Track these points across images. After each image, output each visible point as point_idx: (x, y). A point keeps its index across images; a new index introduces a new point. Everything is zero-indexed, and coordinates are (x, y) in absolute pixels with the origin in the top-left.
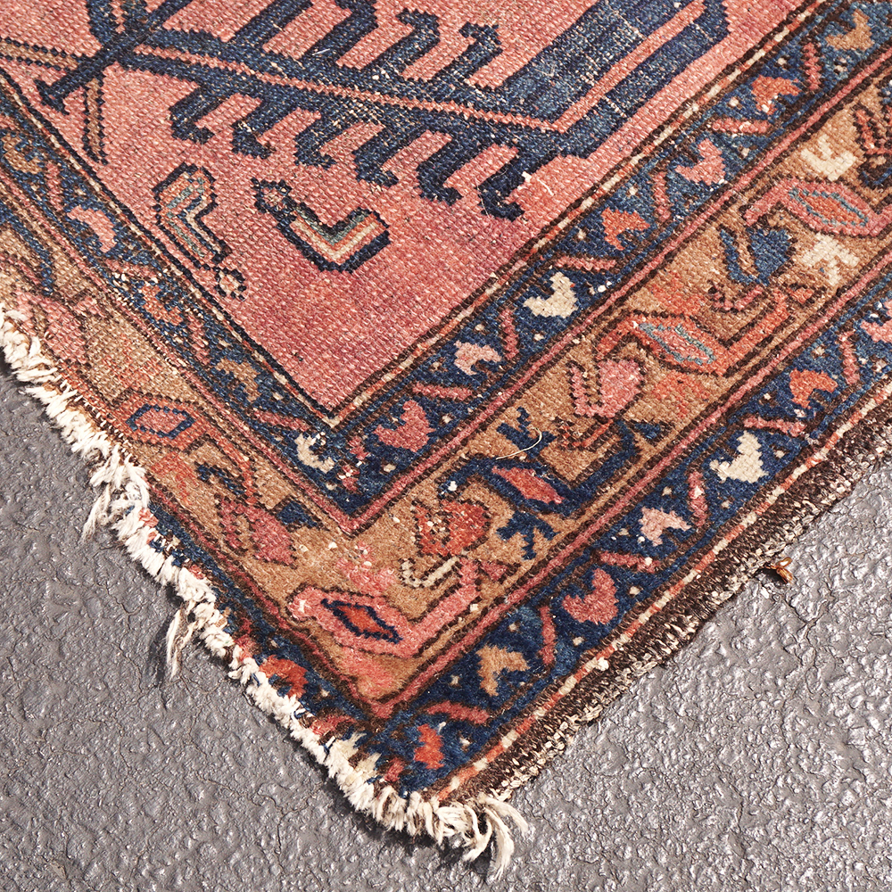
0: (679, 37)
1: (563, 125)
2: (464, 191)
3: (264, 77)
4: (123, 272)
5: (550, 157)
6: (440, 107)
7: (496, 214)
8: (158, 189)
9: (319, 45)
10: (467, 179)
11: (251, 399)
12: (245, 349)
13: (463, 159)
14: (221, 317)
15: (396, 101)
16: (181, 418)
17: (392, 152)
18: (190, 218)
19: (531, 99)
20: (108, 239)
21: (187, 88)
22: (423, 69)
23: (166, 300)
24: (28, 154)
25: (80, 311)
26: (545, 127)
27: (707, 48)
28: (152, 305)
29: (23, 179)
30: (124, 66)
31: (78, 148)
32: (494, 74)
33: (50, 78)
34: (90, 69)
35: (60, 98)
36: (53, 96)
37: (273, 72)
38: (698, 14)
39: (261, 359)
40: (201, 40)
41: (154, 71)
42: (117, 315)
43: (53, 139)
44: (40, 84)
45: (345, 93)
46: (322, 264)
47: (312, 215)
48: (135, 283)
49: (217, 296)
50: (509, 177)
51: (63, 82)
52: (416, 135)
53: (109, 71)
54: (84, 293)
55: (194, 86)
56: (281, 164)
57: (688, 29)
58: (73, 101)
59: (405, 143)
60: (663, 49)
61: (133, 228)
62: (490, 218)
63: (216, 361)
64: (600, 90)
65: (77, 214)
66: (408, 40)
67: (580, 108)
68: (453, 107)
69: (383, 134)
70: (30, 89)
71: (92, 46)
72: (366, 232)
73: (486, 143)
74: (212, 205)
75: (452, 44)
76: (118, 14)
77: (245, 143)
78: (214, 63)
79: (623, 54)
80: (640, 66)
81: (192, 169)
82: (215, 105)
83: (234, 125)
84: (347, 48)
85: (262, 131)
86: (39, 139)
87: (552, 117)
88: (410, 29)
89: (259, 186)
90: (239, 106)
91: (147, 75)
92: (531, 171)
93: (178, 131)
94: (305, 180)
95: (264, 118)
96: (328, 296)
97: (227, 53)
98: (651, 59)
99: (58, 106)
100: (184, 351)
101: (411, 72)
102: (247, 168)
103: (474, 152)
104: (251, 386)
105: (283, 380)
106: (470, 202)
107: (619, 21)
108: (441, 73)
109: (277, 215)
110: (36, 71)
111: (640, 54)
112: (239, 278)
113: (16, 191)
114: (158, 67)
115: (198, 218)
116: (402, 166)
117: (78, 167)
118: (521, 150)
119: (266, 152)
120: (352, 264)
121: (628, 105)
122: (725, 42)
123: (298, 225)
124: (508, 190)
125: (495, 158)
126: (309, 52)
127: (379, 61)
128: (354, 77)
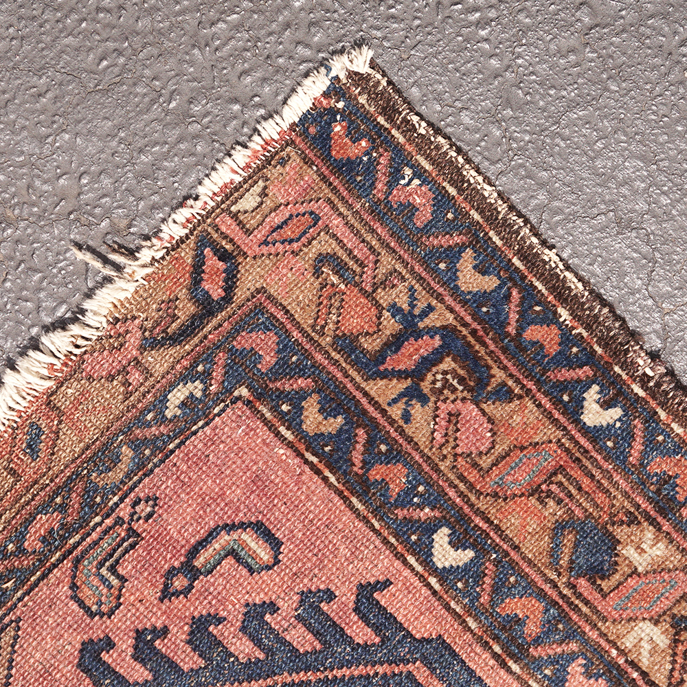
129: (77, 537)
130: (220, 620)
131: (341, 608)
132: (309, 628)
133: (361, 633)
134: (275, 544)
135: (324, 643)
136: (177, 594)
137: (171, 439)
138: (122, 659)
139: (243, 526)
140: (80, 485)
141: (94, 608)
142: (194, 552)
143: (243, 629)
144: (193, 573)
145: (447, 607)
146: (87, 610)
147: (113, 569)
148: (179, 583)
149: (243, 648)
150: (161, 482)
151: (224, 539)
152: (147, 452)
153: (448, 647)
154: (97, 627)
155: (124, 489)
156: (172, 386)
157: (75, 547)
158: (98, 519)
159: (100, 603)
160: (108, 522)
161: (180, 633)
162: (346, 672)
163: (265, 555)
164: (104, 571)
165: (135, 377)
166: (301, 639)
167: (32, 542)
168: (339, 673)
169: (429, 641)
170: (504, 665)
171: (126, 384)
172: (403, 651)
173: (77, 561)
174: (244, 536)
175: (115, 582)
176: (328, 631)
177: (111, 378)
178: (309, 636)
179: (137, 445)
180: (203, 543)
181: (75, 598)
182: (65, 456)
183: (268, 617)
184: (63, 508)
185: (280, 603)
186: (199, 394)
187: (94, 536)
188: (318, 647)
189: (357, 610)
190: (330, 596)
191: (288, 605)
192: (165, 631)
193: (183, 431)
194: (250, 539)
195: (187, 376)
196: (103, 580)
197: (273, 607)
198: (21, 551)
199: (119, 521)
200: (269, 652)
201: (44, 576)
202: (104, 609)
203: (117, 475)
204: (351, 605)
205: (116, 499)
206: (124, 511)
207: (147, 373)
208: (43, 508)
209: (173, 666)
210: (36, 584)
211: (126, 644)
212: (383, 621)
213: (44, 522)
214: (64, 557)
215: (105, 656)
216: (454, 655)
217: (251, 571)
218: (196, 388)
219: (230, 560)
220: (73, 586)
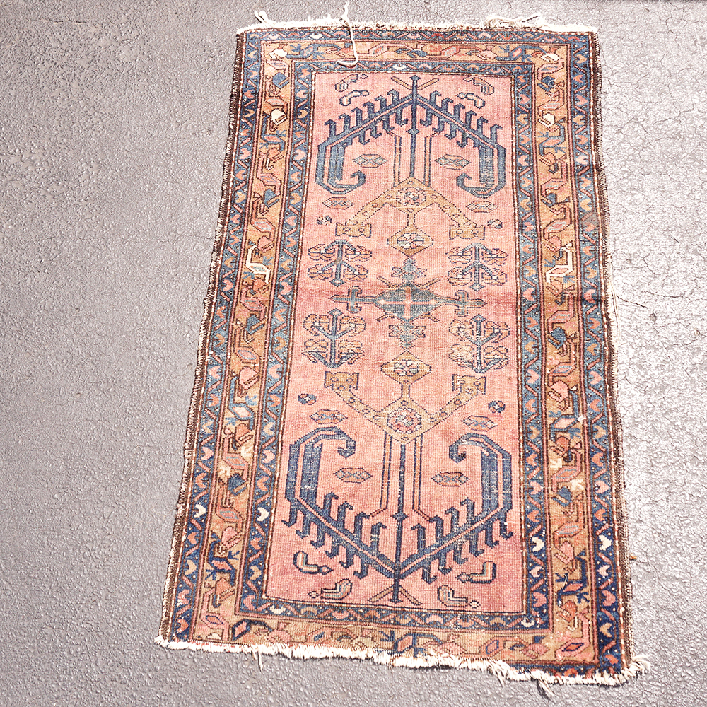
0: (503, 465)
1: (501, 506)
2: (498, 539)
3: (433, 553)
4: (451, 624)
5: (506, 515)
6: (475, 526)
7: (509, 537)
8: (438, 599)
9: (436, 536)
10: (496, 536)
11: (504, 624)
12: (492, 616)
13: (491, 533)
14: (480, 613)
15: (465, 533)
16: (495, 642)
17: (476, 544)
18: (451, 598)
19: (490, 507)
20: (440, 620)
21: (420, 571)
22: (462, 520)
23: (466, 621)
24: (404, 617)
25: (451, 640)
26: (498, 509)
27: (510, 462)
28: (464, 625)
29: (409, 624)
30: (402, 579)
31: (413, 606)
32: (478, 509)
33: (390, 596)
34: (396, 586)
35: (397, 599)
36: (395, 599)
37: (433, 550)
38: (501, 456)
39: (498, 614)
40: (411, 557)
41: (410, 574)
42: (460, 634)
43: (406, 609)
44: (390, 600)
45: (453, 541)
46: (489, 582)
47: (475, 574)
48: (456, 623)
49: (475, 610)
50: (503, 527)
51: (394, 595)
52: (477, 536)
53: (401, 583)
54: (448, 636)
55: (421, 569)
56: (457, 569)
57: (503, 461)
58: (401, 597)
59: (477, 540)
60: (503, 471)
61: (442, 612)
62: (508, 539)
63: (489, 623)
64: (500, 491)
65: (428, 621)
66: (453, 517)
67: (500, 499)
68: (478, 524)
69: (471, 542)
70: (390, 603)
71: (391, 581)
72: (489, 567)
73: (491, 525)
74: (453, 591)
75: (463, 510)
76: (388, 568)
77: (445, 571)
78: (420, 560)
79: (497, 479)
80: (503, 478)
81: (440, 587)
82: (430, 569)
83: (439, 569)
84: (443, 531)
85: (445, 565)
86: (403, 612)
87: (498, 506)
88: (450, 514)
89: (458, 578)
90: (435, 565)
91: (409, 576)
92: (506, 521)
93: (429, 582)
94: (466, 567)
95: (443, 562)
96: (497, 588)
97: (421, 555)
98: (503, 475)
99: (399, 601)
100: (481, 628)
101: (460, 524)
102: (452, 575)
103: (491, 529)
104: (502, 622)
105: (507, 614)
106: (502, 540)
107: (490, 474)
108: (467, 518)
109: (468, 580)
110: (386, 598)
111: (500, 476)
112: (475, 601)
113: (411, 628)
114: (410, 572)
115: (453, 597)
116: (482, 545)
117: (417, 610)
118: (499, 519)
119: (451, 569)
120: (494, 577)
121: (509, 489)
122: (513, 458)
123: (474, 579)
124: (505, 530)
125: (496, 526)
126: (436, 539)
127: (452, 527)
128: (450, 536)
129: (335, 604)
130: (326, 552)
131: (298, 526)
132: (309, 529)
133: (300, 516)
134: (295, 556)
135: (310, 523)
136: (328, 568)
137: (291, 603)
138: (356, 566)
139: (298, 567)
140: (321, 615)
141: (349, 584)
142: (314, 573)
143: (323, 544)
144: (320, 568)
145: (277, 502)
146: (351, 586)
147: (336, 589)
148: (325, 570)
149: (328, 540)
150: (303, 596)
151: (305, 569)
152: (299, 606)
153: (286, 494)
154: (354, 579)
155: (313, 604)
156: (277, 615)
157: (338, 603)
158: (326, 604)
159: (347, 584)
160: (324, 600)
161: (338, 559)
162: (313, 512)
163: (300, 555)
164: (338, 590)
165: (282, 626)
166: (314, 529)
167: (346, 614)
168: (315, 513)
169: (288, 499)
170: (279, 478)
171: (285, 626)
172: (296, 503)
173: (341, 599)
174: (300, 564)
175: (338, 585)
176: (306, 525)
177: (287, 631)
178: (312, 528)
179: (299, 611)
180: (310, 573)
181: (351, 591)
182: (317, 626)
183: (315, 541)
184: (330, 615)
185: (309, 542)
186: (273, 606)
187: (331, 601)
188: (312, 523)
189: (295, 522)
190: (297, 532)
191: (308, 539)
192: (340, 562)
193: (286, 602)
194: (299, 563)
195: (271, 613)
196: (340, 588)
197: (312, 542)
198: (350, 615)
199: (322, 598)
200: (324, 534)
201: (352, 604)
202: (347, 582)
203: (310, 609)
204: (295, 524)
205: (317, 604)
206: (318, 599)
207: (279, 623)
208: (334, 619)
209: (347, 553)
210: (355, 604)
211: (352, 569)
212: (293, 514)
213: (337, 615)
214: (343, 603)
215: (359, 572)
216: (286, 491)
217: (307, 555)
218: (272, 608)
219: (309, 562)
220: (348, 594)
